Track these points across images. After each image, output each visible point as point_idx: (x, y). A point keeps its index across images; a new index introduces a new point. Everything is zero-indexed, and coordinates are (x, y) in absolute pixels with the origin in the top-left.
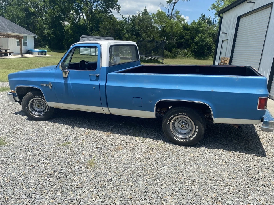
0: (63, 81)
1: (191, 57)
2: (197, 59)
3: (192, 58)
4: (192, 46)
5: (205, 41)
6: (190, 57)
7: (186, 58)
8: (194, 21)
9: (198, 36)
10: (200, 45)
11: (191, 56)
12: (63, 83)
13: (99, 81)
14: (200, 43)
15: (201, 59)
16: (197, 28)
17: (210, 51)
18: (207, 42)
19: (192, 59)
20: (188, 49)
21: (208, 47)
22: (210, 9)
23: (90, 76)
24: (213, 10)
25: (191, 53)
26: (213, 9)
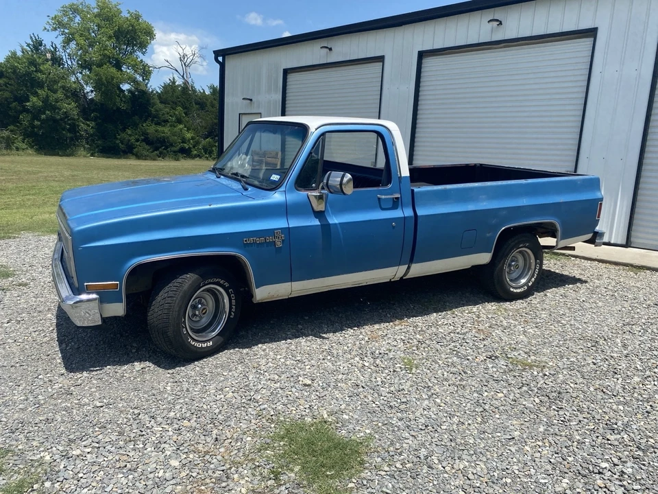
0: (316, 222)
1: (27, 148)
2: (45, 155)
3: (30, 151)
4: (25, 119)
5: (60, 109)
6: (23, 149)
7: (13, 152)
8: (14, 54)
9: (36, 94)
10: (48, 119)
11: (25, 146)
12: (318, 225)
13: (400, 209)
14: (47, 112)
15: (58, 155)
16: (28, 74)
17: (75, 133)
18: (65, 110)
19: (30, 154)
20: (11, 127)
21: (69, 125)
22: (48, 27)
23: (379, 199)
24: (57, 32)
25: (24, 139)
26: (55, 29)
